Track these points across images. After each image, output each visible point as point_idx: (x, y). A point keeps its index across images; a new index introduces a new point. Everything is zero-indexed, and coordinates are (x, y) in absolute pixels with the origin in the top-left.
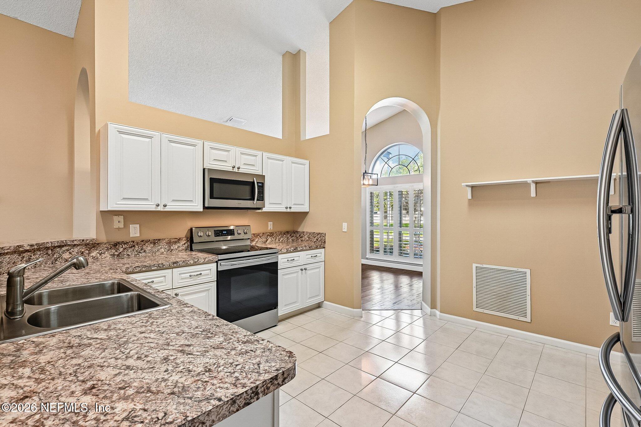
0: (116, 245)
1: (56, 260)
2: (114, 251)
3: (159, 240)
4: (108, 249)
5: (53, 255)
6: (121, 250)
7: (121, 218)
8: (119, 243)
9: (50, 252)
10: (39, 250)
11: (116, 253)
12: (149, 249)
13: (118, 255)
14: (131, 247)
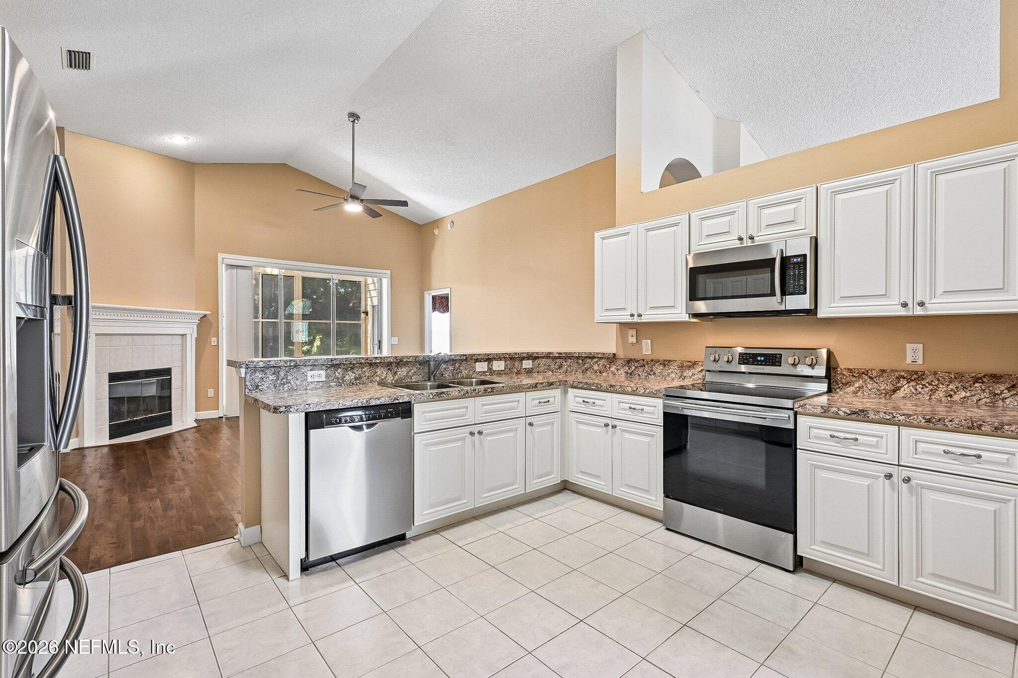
0: (629, 362)
1: (587, 370)
2: (627, 368)
3: (670, 361)
4: (622, 366)
5: (584, 365)
6: (633, 368)
7: (634, 332)
8: (631, 360)
9: (580, 361)
10: (569, 358)
11: (629, 371)
12: (659, 371)
13: (631, 374)
14: (642, 366)
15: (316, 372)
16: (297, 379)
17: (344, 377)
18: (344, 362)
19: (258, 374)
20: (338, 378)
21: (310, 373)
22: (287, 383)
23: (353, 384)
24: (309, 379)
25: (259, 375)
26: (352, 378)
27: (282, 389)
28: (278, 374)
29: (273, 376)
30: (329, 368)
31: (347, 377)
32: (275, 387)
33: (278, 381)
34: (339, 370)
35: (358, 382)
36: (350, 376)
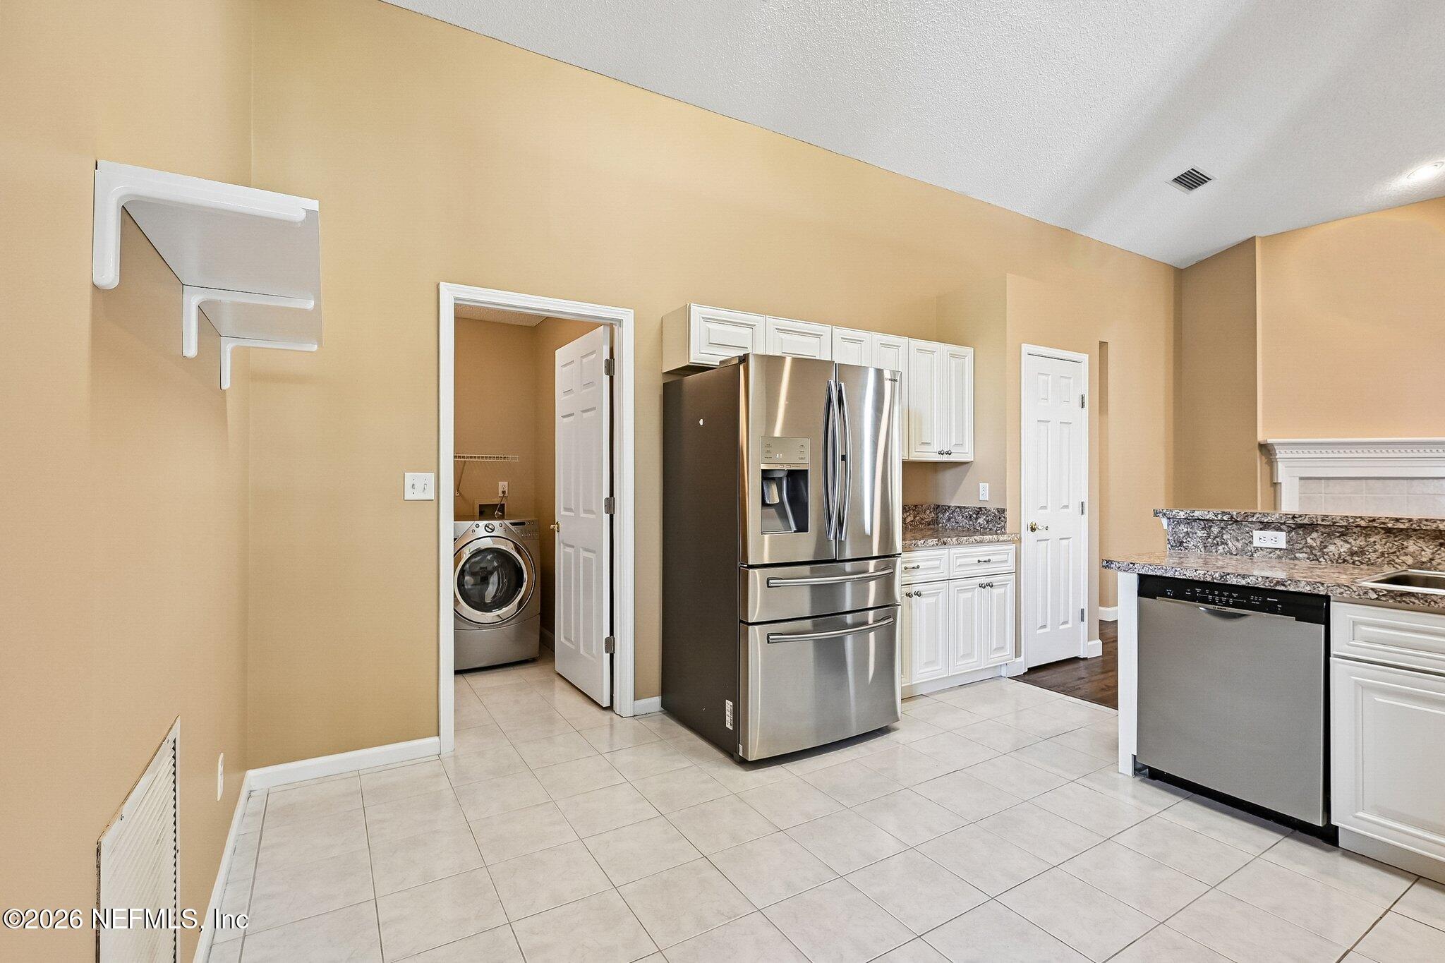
15: (1269, 534)
16: (1238, 540)
17: (1326, 547)
18: (1320, 522)
19: (1182, 526)
20: (1311, 547)
21: (1257, 534)
22: (1223, 543)
23: (1345, 561)
24: (1256, 543)
25: (1183, 528)
26: (1342, 550)
27: (1214, 551)
28: (1210, 529)
29: (1203, 532)
30: (1294, 529)
31: (1331, 548)
32: (1205, 547)
33: (1209, 540)
34: (1315, 535)
35: (1357, 559)
36: (1338, 547)
